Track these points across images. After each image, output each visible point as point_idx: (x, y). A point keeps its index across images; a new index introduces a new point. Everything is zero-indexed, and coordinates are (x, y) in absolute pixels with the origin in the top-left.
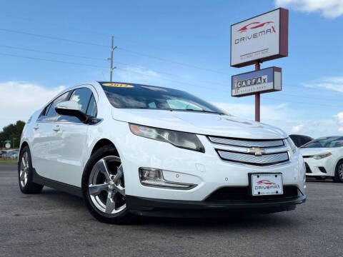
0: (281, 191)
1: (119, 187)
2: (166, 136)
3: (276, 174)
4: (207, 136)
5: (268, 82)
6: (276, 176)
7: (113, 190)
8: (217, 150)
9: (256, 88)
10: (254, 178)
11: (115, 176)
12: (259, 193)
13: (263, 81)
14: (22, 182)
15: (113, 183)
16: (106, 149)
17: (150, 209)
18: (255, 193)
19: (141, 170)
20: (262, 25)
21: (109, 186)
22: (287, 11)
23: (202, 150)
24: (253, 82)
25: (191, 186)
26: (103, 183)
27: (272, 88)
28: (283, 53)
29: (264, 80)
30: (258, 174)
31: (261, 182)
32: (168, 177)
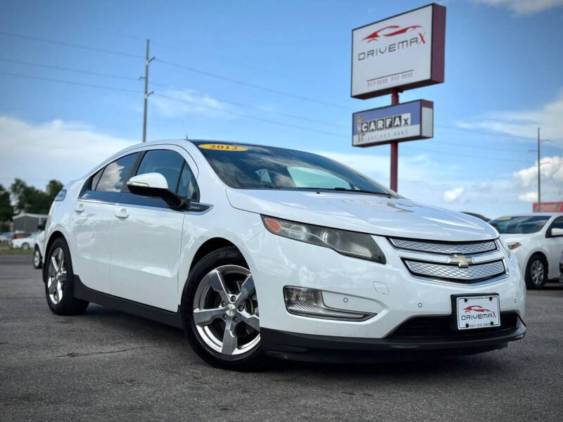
0: (497, 322)
1: (245, 313)
2: (324, 237)
3: (491, 296)
4: (388, 238)
5: (413, 123)
6: (491, 299)
7: (234, 318)
8: (403, 259)
9: (391, 134)
10: (461, 303)
11: (237, 297)
12: (467, 325)
13: (403, 122)
14: (52, 296)
15: (234, 307)
16: (221, 253)
17: (303, 350)
18: (461, 325)
19: (287, 291)
20: (404, 31)
21: (228, 312)
22: (444, 9)
23: (380, 259)
24: (388, 123)
25: (366, 316)
26: (217, 307)
28: (436, 77)
29: (406, 121)
30: (466, 296)
31: (469, 308)
32: (330, 301)
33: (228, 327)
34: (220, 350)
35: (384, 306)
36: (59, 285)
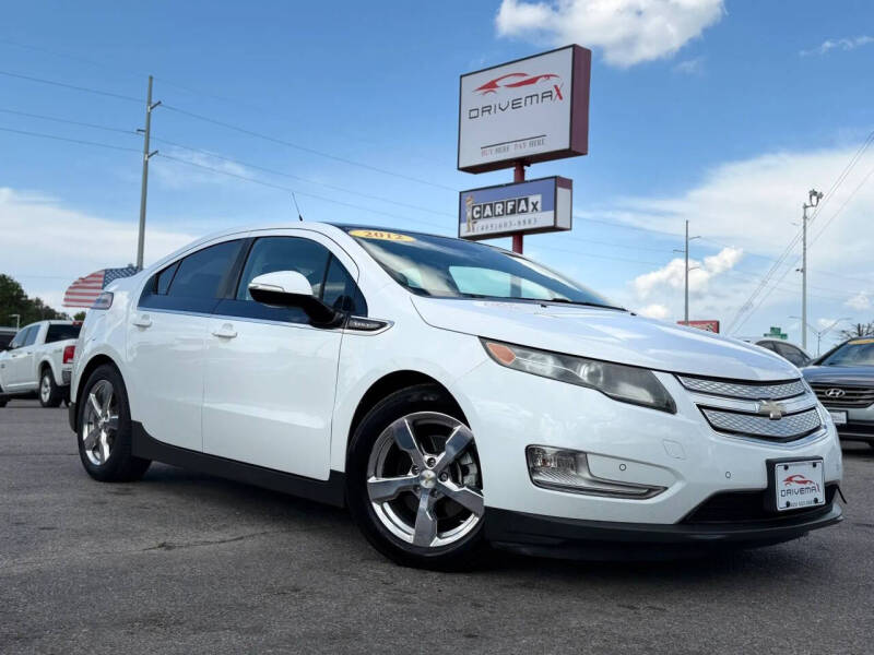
0: (821, 499)
1: (449, 484)
2: (583, 372)
3: (815, 461)
4: (675, 374)
5: (544, 209)
6: (814, 465)
7: (432, 492)
8: (700, 407)
9: (515, 223)
11: (438, 459)
12: (788, 504)
13: (531, 207)
15: (432, 474)
16: (413, 393)
17: (557, 541)
18: (781, 505)
19: (532, 452)
20: (533, 81)
21: (423, 483)
22: (588, 52)
23: (668, 407)
24: (510, 207)
25: (650, 491)
26: (406, 473)
27: (551, 224)
29: (535, 205)
30: (787, 462)
31: (790, 480)
32: (598, 468)
33: (423, 505)
34: (409, 539)
35: (678, 476)
36: (104, 436)
